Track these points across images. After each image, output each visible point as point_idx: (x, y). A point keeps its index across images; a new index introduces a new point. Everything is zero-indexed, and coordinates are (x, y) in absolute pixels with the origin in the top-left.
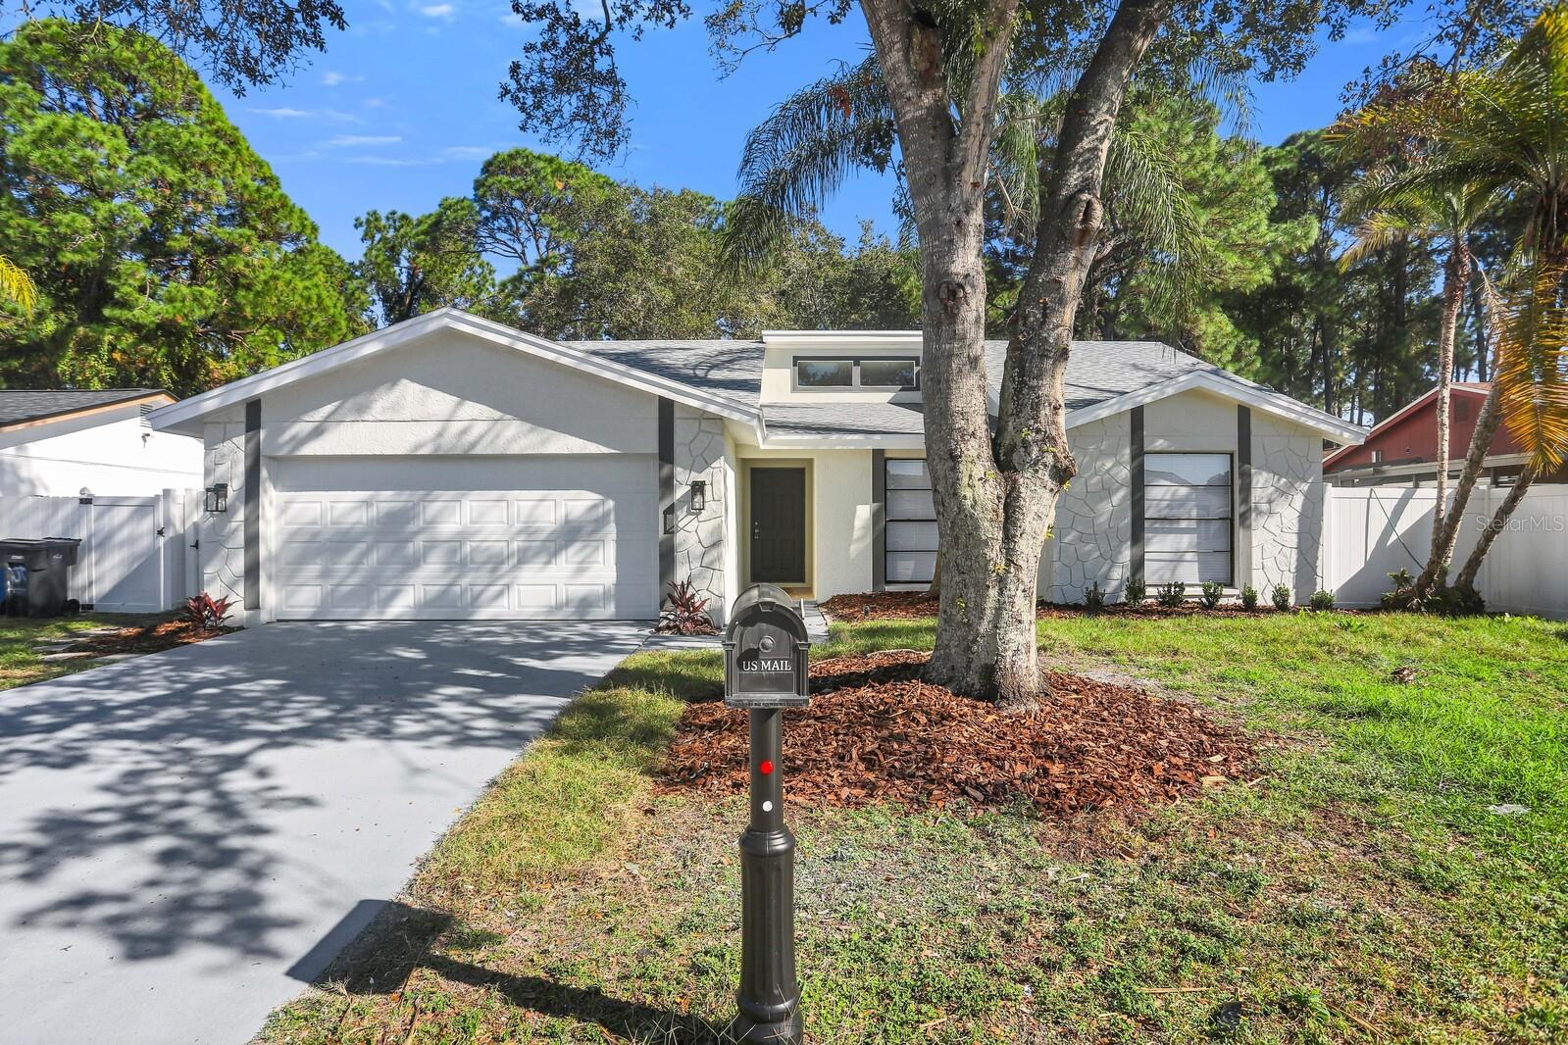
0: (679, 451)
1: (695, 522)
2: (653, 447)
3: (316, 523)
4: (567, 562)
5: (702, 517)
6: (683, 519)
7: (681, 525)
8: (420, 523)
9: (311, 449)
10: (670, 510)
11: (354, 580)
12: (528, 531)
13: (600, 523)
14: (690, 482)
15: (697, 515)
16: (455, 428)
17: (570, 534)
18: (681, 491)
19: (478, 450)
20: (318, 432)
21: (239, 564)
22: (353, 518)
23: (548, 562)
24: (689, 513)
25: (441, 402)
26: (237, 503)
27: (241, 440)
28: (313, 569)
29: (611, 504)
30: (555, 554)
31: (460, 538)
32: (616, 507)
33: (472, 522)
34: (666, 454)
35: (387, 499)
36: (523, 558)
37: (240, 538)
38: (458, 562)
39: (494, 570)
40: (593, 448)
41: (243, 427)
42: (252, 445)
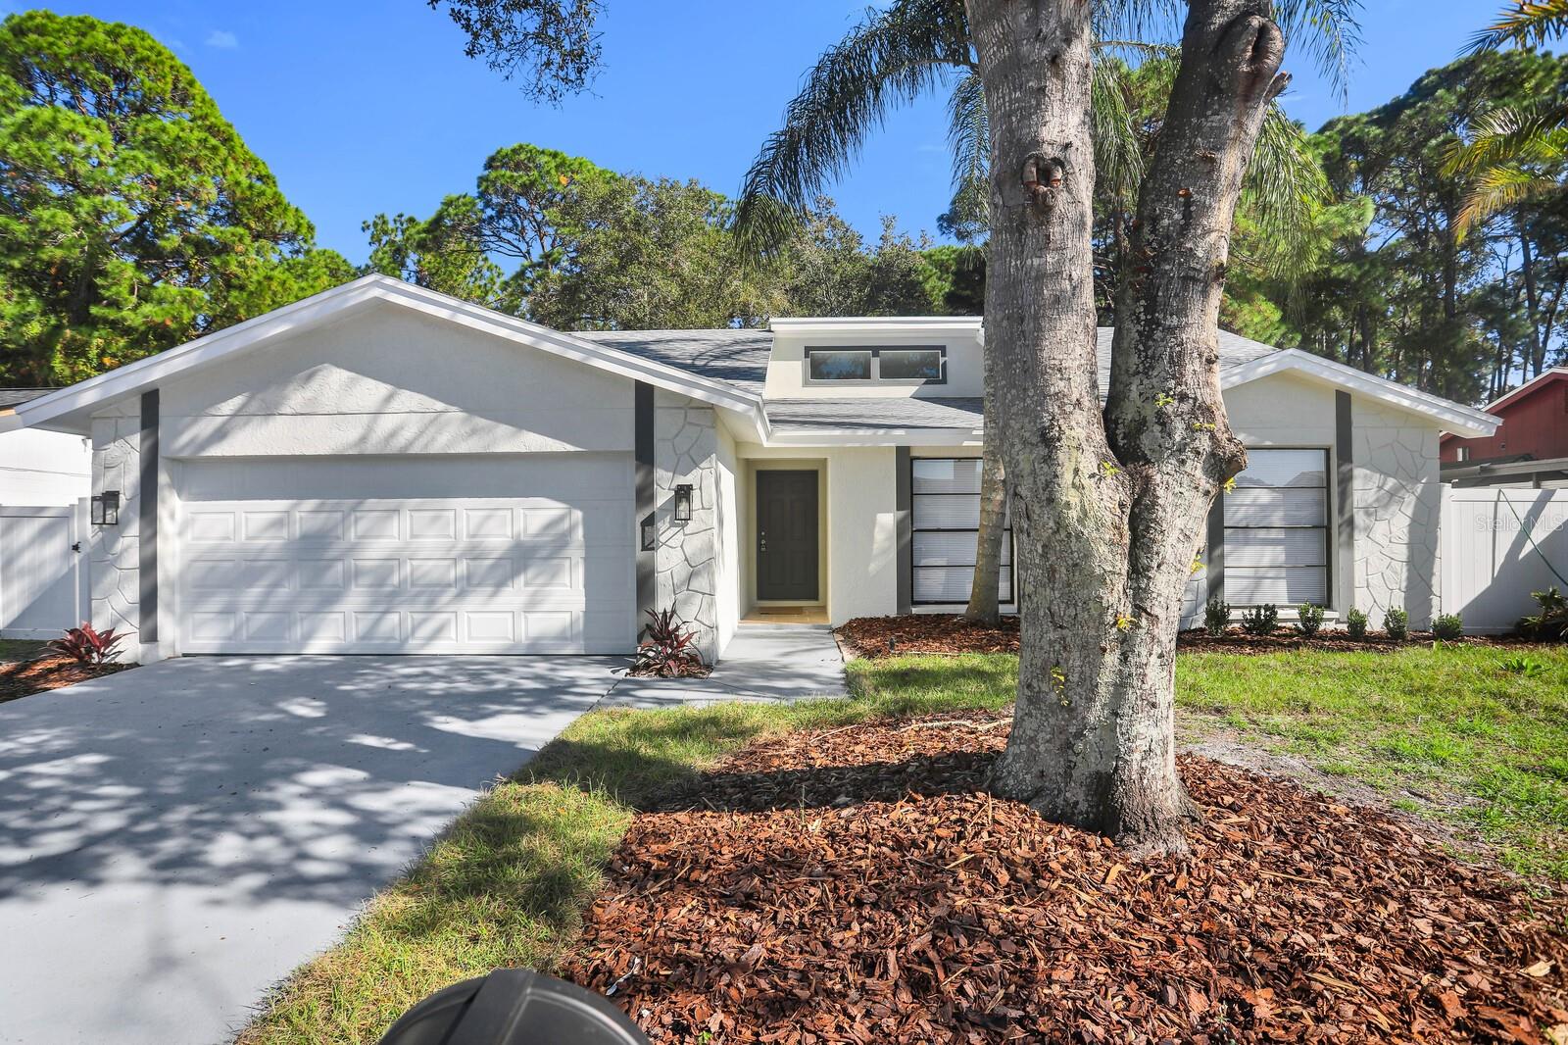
0: (659, 449)
1: (680, 535)
2: (627, 442)
5: (688, 530)
6: (665, 531)
7: (663, 539)
8: (342, 545)
10: (650, 522)
11: (262, 618)
12: (474, 553)
13: (561, 543)
14: (674, 486)
15: (683, 526)
16: (386, 423)
17: (522, 558)
18: (663, 496)
19: (416, 449)
20: (227, 429)
21: (132, 592)
23: (494, 594)
24: (672, 525)
25: (372, 390)
26: (131, 515)
27: (136, 439)
28: (216, 603)
29: (578, 515)
31: (396, 557)
32: (585, 520)
33: (412, 536)
34: (645, 454)
35: (305, 513)
36: (466, 586)
37: (133, 559)
38: (387, 595)
39: (431, 602)
40: (558, 445)
41: (138, 422)
42: (148, 443)
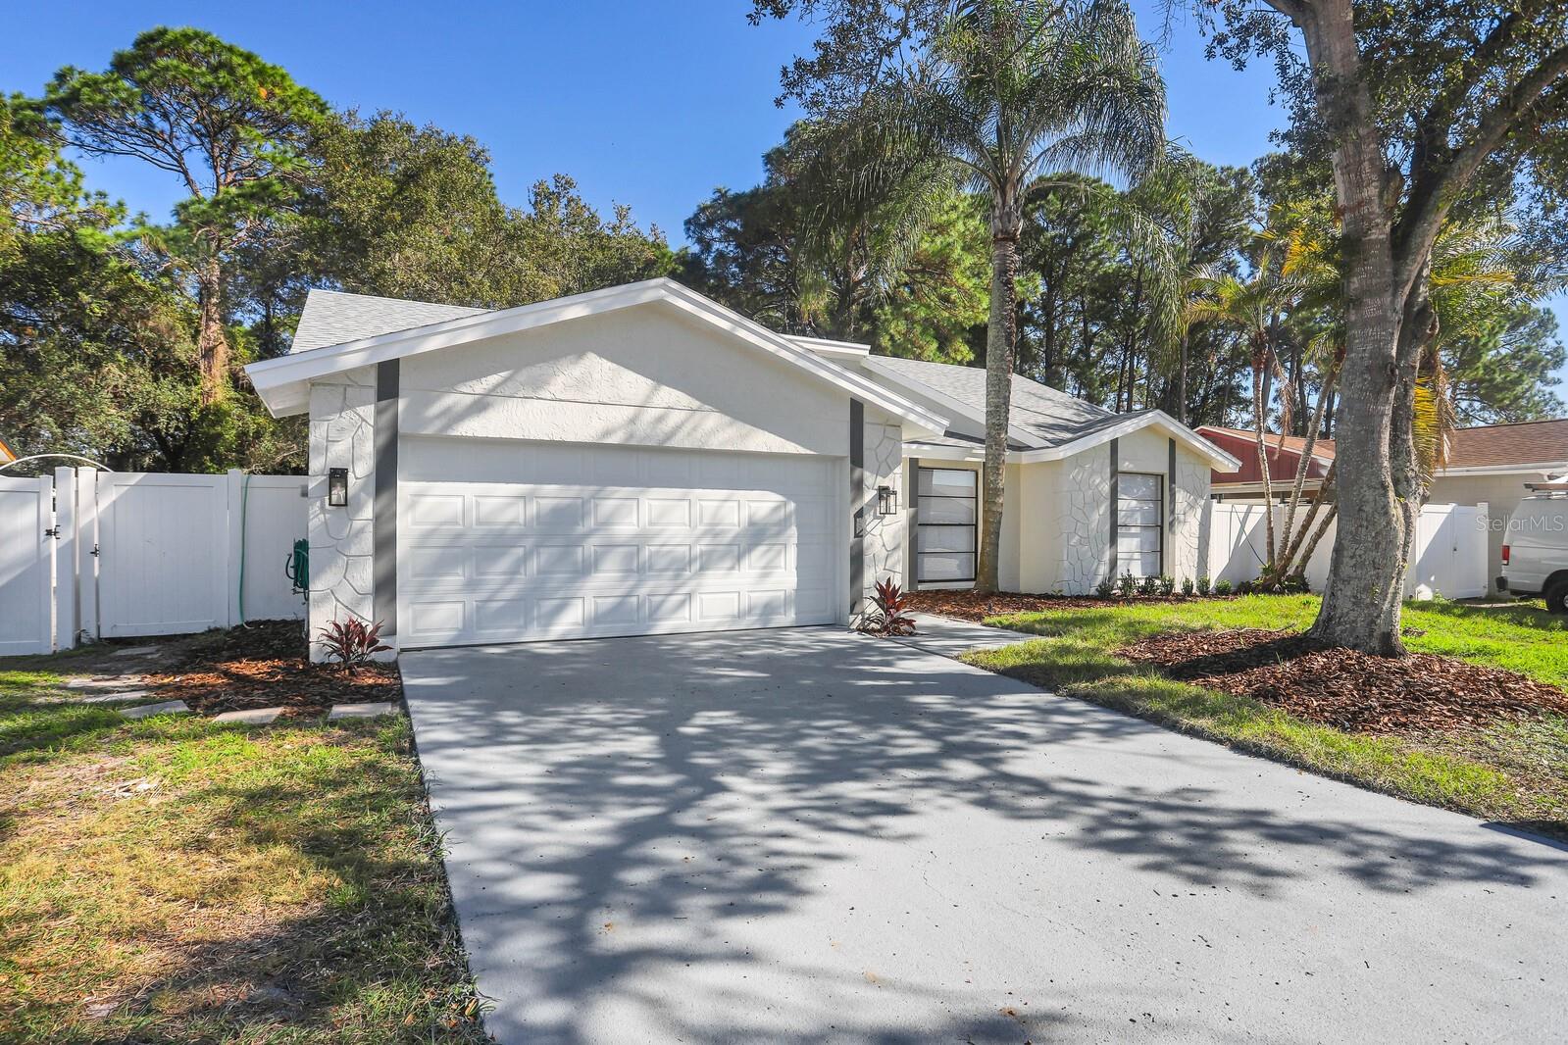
0: (868, 455)
1: (879, 527)
2: (844, 449)
3: (457, 523)
4: (750, 567)
5: (885, 522)
6: (870, 524)
7: (868, 528)
8: (590, 523)
9: (471, 428)
10: (860, 514)
11: (510, 593)
12: (713, 531)
13: (783, 524)
14: (876, 487)
15: (882, 519)
16: (650, 414)
17: (757, 535)
18: (869, 495)
19: (674, 443)
20: (480, 406)
21: (365, 575)
22: (508, 516)
23: (732, 568)
24: (875, 517)
26: (363, 495)
27: (368, 411)
28: (454, 579)
29: (792, 506)
30: (739, 558)
31: (637, 544)
32: (797, 510)
33: (651, 524)
34: (857, 459)
35: (552, 494)
36: (706, 562)
37: (367, 543)
38: (637, 568)
39: (677, 577)
40: (791, 448)
41: (372, 393)
42: (386, 417)
